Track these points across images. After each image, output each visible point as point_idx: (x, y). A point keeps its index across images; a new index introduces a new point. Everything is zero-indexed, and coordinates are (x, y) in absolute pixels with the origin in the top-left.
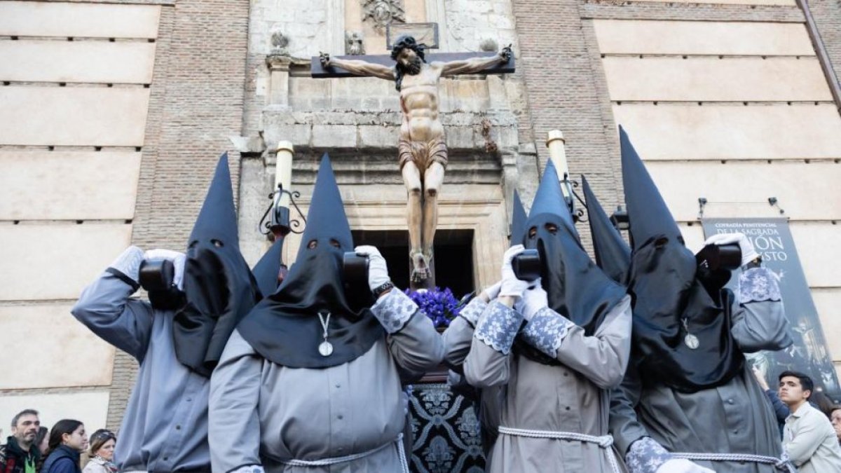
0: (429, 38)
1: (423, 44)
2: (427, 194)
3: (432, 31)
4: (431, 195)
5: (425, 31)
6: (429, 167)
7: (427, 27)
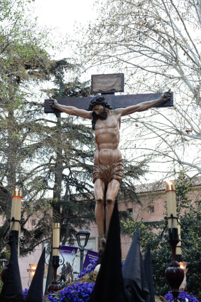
0: (118, 85)
1: (114, 89)
2: (107, 203)
3: (120, 79)
4: (109, 204)
5: (116, 79)
6: (110, 181)
7: (117, 77)
